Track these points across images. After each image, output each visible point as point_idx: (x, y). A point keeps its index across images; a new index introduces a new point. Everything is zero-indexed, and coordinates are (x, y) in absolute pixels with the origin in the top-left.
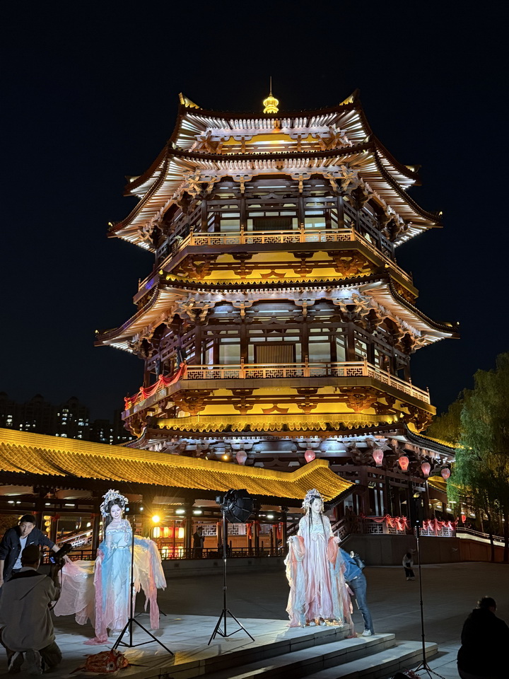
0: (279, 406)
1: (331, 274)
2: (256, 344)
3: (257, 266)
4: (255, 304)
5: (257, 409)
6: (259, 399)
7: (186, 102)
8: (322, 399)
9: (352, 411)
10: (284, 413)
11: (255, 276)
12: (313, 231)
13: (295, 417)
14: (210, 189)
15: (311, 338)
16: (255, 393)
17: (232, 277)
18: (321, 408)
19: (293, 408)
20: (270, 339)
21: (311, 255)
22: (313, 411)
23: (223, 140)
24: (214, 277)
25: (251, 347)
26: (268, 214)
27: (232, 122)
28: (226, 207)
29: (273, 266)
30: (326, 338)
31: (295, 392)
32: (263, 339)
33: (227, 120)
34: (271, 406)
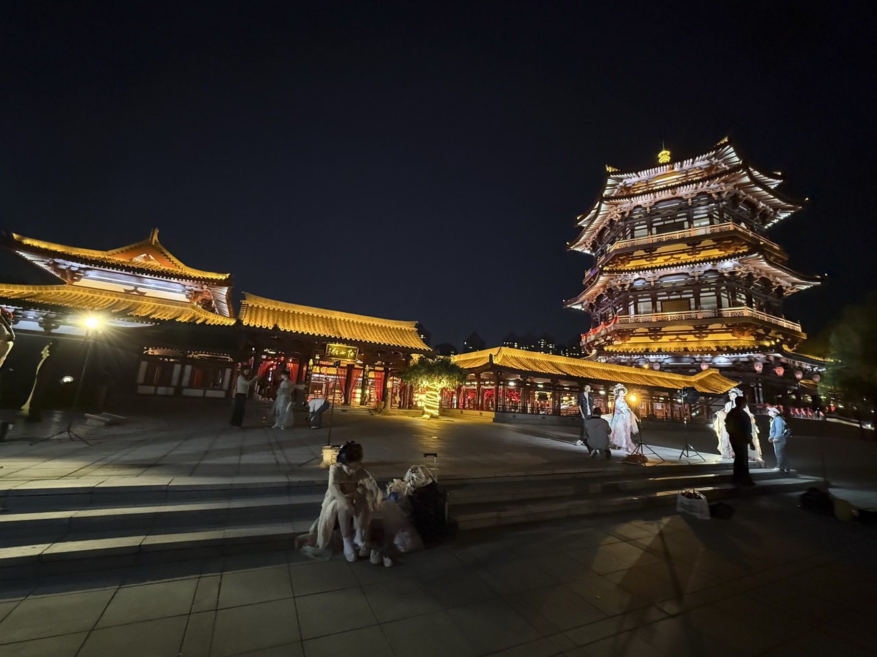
0: (680, 336)
1: (716, 253)
2: (662, 301)
3: (660, 255)
4: (660, 277)
5: (665, 339)
6: (666, 334)
7: (609, 169)
8: (712, 332)
9: (736, 338)
10: (684, 340)
12: (701, 227)
13: (692, 342)
14: (627, 215)
15: (701, 295)
16: (663, 329)
17: (644, 263)
18: (711, 337)
19: (691, 338)
20: (671, 297)
21: (700, 243)
22: (705, 339)
23: (634, 185)
24: (632, 264)
25: (659, 303)
26: (666, 222)
27: (639, 173)
28: (638, 223)
29: (672, 254)
30: (714, 293)
31: (692, 328)
32: (667, 298)
33: (636, 173)
34: (675, 337)
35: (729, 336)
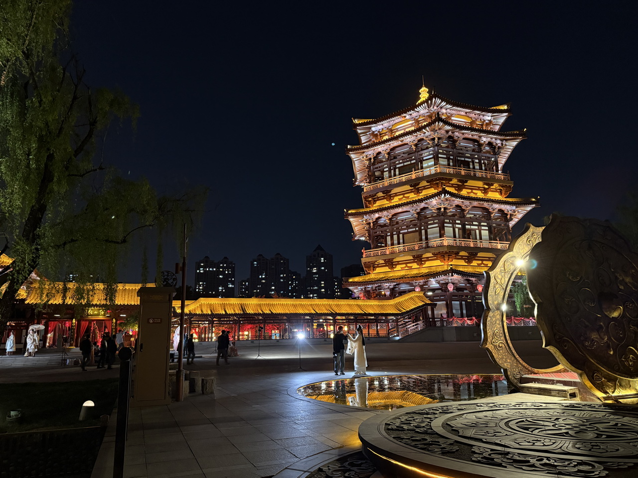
0: (408, 265)
1: (432, 191)
2: (404, 234)
3: (396, 195)
4: (393, 216)
5: (399, 267)
6: (398, 263)
7: (356, 121)
8: (428, 259)
9: (443, 264)
10: (411, 268)
11: (396, 201)
13: (416, 269)
14: (372, 160)
17: (385, 203)
18: (428, 264)
19: (415, 265)
20: (409, 230)
21: (418, 184)
22: (424, 266)
23: (379, 132)
24: (375, 206)
25: (401, 236)
26: (405, 164)
29: (403, 193)
30: (437, 225)
31: (412, 258)
32: (406, 231)
34: (404, 265)
35: (438, 262)
